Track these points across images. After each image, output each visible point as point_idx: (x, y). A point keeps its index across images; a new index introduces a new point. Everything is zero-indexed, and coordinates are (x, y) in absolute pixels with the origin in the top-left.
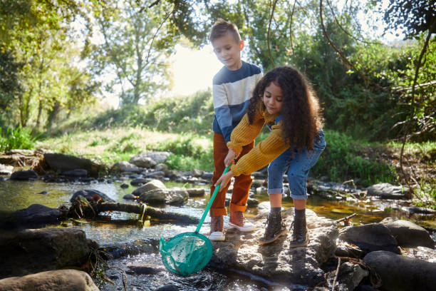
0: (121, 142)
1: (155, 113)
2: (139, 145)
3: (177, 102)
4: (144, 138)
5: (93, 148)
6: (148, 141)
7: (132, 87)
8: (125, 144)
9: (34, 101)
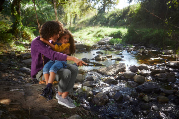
0: (97, 33)
1: (110, 18)
2: (103, 34)
3: (117, 14)
4: (104, 31)
5: (88, 35)
6: (106, 33)
7: (102, 5)
8: (98, 34)
9: (69, 15)
